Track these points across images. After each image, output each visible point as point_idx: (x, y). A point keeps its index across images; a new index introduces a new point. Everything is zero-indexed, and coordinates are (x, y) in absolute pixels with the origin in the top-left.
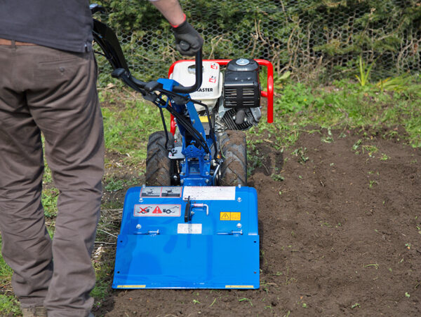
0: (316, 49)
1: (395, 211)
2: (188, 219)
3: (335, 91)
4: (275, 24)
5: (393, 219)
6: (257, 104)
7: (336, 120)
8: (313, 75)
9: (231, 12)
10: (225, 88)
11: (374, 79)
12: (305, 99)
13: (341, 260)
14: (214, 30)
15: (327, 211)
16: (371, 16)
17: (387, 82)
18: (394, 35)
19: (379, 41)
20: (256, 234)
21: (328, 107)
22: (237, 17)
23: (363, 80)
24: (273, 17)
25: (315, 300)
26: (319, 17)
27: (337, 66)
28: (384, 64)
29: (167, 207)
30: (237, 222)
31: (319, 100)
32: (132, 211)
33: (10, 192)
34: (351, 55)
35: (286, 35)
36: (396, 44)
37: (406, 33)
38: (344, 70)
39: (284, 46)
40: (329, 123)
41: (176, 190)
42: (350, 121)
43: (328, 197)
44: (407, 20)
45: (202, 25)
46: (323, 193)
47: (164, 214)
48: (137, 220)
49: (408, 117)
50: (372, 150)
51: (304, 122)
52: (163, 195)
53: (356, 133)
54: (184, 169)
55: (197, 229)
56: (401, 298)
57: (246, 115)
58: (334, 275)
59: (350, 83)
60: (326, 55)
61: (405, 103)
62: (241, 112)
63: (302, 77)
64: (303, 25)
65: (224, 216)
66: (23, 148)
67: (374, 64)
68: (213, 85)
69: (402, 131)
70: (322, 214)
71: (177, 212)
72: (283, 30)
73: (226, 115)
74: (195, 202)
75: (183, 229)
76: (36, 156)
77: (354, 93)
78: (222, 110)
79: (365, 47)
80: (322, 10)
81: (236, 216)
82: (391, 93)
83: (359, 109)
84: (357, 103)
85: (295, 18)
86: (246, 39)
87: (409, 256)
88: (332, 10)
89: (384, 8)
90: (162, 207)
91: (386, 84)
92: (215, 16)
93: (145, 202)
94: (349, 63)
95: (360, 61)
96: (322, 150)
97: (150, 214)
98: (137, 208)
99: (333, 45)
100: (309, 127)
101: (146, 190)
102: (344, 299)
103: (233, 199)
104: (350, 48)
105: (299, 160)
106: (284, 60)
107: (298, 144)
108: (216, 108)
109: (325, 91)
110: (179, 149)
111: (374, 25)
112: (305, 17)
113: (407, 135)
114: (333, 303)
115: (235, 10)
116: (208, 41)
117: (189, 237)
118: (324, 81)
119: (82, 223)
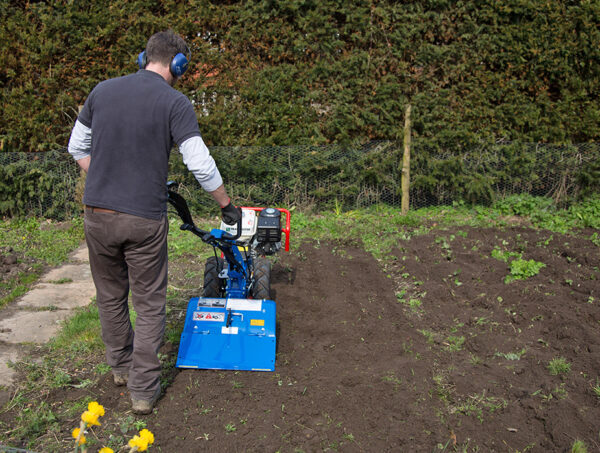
0: (310, 193)
1: (356, 290)
2: (229, 324)
3: (322, 218)
4: (287, 178)
5: (355, 294)
6: (279, 240)
7: (322, 235)
8: (309, 208)
9: (260, 171)
10: (258, 229)
11: (344, 210)
12: (304, 223)
13: (325, 319)
14: (251, 182)
15: (316, 290)
16: (342, 175)
17: (351, 213)
18: (355, 186)
19: (346, 188)
20: (273, 336)
21: (318, 227)
22: (264, 174)
23: (338, 211)
24: (285, 174)
25: (310, 343)
26: (312, 175)
27: (322, 203)
28: (349, 203)
29: (216, 314)
30: (261, 327)
31: (312, 223)
32: (192, 316)
33: (108, 306)
34: (331, 196)
35: (293, 185)
36: (356, 191)
37: (361, 185)
38: (327, 205)
39: (291, 191)
40: (318, 237)
41: (222, 302)
42: (330, 235)
43: (318, 281)
44: (362, 177)
45: (243, 179)
46: (315, 279)
47: (214, 320)
48: (195, 323)
49: (363, 233)
50: (342, 253)
51: (304, 236)
52: (214, 305)
53: (334, 243)
54: (229, 283)
55: (234, 330)
56: (359, 341)
57: (271, 246)
58: (321, 329)
59: (330, 213)
60: (316, 197)
61: (361, 225)
62: (268, 244)
63: (302, 209)
64: (303, 179)
65: (254, 322)
66: (117, 278)
67: (344, 202)
68: (250, 227)
69: (360, 241)
70: (314, 292)
71: (221, 318)
72: (291, 182)
73: (258, 246)
74: (234, 311)
75: (225, 330)
76: (124, 282)
77: (333, 219)
78: (256, 242)
79: (338, 192)
80: (314, 170)
81: (261, 323)
82: (354, 219)
83: (335, 229)
84: (334, 225)
85: (298, 175)
86: (269, 187)
87: (363, 316)
88: (319, 171)
89: (349, 170)
90: (212, 314)
91: (351, 214)
92: (251, 174)
93: (201, 310)
94: (330, 201)
95: (336, 200)
96: (314, 253)
97: (204, 319)
98: (195, 314)
99: (320, 191)
100: (307, 239)
101: (201, 301)
102: (326, 343)
103: (260, 309)
104: (330, 192)
105: (300, 259)
106: (292, 199)
107: (300, 250)
108: (252, 242)
109: (316, 218)
110: (226, 271)
111: (343, 180)
112: (304, 175)
113: (363, 244)
114: (320, 345)
115: (263, 170)
116: (246, 188)
117: (229, 336)
118: (315, 212)
119: (153, 340)
